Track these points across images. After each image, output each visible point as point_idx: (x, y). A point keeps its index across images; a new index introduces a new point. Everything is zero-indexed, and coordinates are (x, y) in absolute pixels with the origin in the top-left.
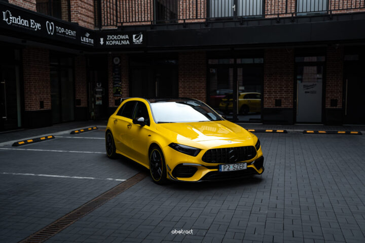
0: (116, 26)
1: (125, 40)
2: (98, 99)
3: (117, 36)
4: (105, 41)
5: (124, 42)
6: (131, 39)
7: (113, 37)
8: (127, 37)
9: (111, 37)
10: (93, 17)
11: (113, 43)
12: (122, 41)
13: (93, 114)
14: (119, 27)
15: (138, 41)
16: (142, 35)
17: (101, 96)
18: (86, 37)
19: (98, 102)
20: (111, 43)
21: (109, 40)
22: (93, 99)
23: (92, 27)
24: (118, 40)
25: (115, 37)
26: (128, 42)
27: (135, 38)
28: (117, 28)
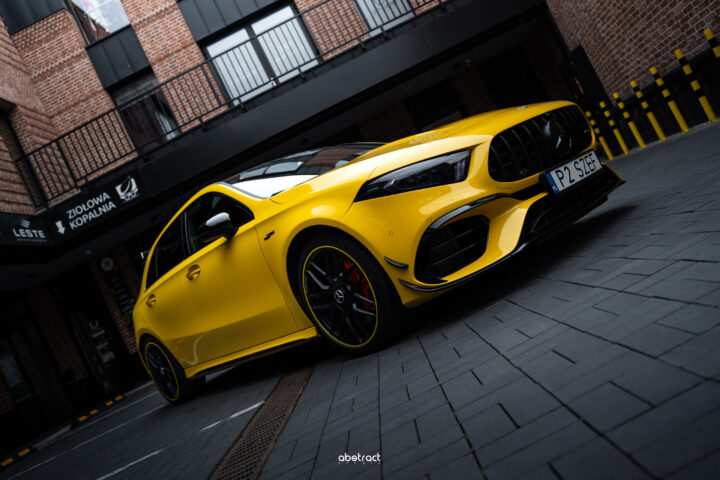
0: (78, 188)
1: (104, 203)
2: (103, 351)
3: (85, 204)
4: (66, 224)
5: (104, 209)
6: (115, 197)
7: (79, 210)
8: (106, 196)
9: (75, 211)
10: (26, 192)
11: (84, 219)
12: (100, 209)
13: (106, 385)
14: (82, 187)
15: (129, 194)
16: (133, 180)
17: (107, 344)
18: (25, 229)
19: (106, 358)
20: (79, 222)
21: (75, 218)
22: (95, 359)
23: (31, 211)
24: (91, 210)
25: (83, 208)
26: (112, 205)
27: (123, 190)
28: (79, 191)
